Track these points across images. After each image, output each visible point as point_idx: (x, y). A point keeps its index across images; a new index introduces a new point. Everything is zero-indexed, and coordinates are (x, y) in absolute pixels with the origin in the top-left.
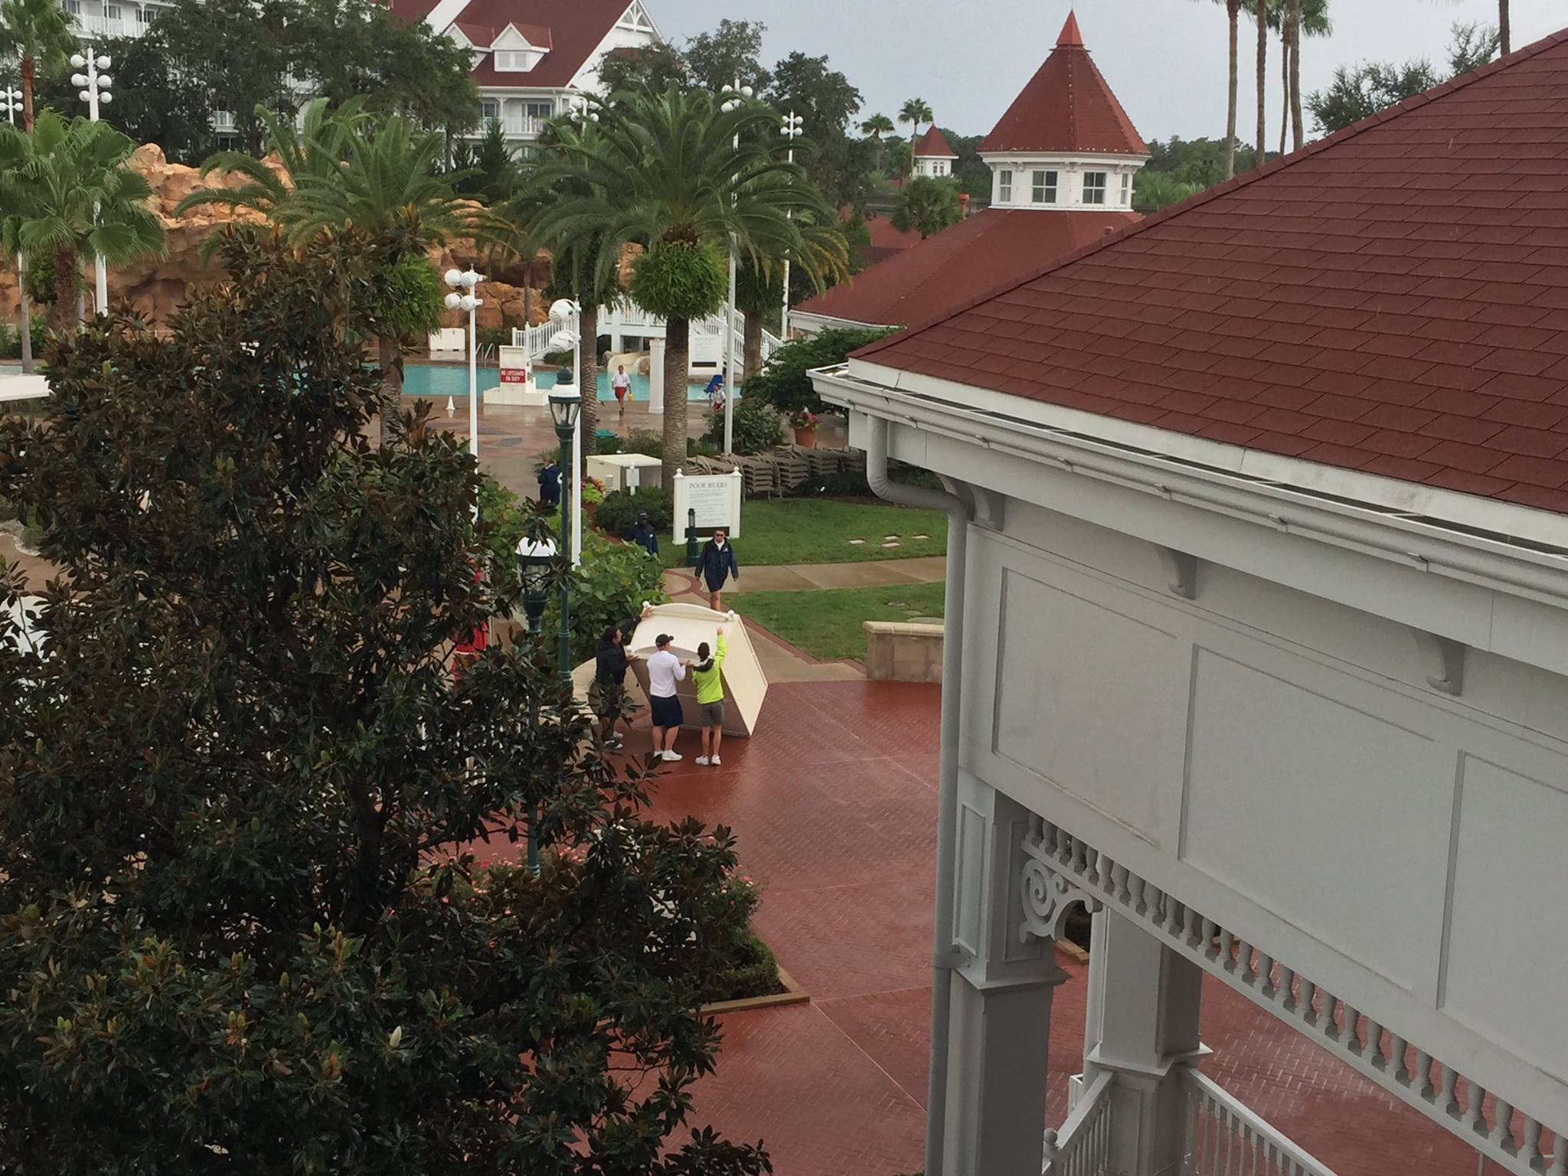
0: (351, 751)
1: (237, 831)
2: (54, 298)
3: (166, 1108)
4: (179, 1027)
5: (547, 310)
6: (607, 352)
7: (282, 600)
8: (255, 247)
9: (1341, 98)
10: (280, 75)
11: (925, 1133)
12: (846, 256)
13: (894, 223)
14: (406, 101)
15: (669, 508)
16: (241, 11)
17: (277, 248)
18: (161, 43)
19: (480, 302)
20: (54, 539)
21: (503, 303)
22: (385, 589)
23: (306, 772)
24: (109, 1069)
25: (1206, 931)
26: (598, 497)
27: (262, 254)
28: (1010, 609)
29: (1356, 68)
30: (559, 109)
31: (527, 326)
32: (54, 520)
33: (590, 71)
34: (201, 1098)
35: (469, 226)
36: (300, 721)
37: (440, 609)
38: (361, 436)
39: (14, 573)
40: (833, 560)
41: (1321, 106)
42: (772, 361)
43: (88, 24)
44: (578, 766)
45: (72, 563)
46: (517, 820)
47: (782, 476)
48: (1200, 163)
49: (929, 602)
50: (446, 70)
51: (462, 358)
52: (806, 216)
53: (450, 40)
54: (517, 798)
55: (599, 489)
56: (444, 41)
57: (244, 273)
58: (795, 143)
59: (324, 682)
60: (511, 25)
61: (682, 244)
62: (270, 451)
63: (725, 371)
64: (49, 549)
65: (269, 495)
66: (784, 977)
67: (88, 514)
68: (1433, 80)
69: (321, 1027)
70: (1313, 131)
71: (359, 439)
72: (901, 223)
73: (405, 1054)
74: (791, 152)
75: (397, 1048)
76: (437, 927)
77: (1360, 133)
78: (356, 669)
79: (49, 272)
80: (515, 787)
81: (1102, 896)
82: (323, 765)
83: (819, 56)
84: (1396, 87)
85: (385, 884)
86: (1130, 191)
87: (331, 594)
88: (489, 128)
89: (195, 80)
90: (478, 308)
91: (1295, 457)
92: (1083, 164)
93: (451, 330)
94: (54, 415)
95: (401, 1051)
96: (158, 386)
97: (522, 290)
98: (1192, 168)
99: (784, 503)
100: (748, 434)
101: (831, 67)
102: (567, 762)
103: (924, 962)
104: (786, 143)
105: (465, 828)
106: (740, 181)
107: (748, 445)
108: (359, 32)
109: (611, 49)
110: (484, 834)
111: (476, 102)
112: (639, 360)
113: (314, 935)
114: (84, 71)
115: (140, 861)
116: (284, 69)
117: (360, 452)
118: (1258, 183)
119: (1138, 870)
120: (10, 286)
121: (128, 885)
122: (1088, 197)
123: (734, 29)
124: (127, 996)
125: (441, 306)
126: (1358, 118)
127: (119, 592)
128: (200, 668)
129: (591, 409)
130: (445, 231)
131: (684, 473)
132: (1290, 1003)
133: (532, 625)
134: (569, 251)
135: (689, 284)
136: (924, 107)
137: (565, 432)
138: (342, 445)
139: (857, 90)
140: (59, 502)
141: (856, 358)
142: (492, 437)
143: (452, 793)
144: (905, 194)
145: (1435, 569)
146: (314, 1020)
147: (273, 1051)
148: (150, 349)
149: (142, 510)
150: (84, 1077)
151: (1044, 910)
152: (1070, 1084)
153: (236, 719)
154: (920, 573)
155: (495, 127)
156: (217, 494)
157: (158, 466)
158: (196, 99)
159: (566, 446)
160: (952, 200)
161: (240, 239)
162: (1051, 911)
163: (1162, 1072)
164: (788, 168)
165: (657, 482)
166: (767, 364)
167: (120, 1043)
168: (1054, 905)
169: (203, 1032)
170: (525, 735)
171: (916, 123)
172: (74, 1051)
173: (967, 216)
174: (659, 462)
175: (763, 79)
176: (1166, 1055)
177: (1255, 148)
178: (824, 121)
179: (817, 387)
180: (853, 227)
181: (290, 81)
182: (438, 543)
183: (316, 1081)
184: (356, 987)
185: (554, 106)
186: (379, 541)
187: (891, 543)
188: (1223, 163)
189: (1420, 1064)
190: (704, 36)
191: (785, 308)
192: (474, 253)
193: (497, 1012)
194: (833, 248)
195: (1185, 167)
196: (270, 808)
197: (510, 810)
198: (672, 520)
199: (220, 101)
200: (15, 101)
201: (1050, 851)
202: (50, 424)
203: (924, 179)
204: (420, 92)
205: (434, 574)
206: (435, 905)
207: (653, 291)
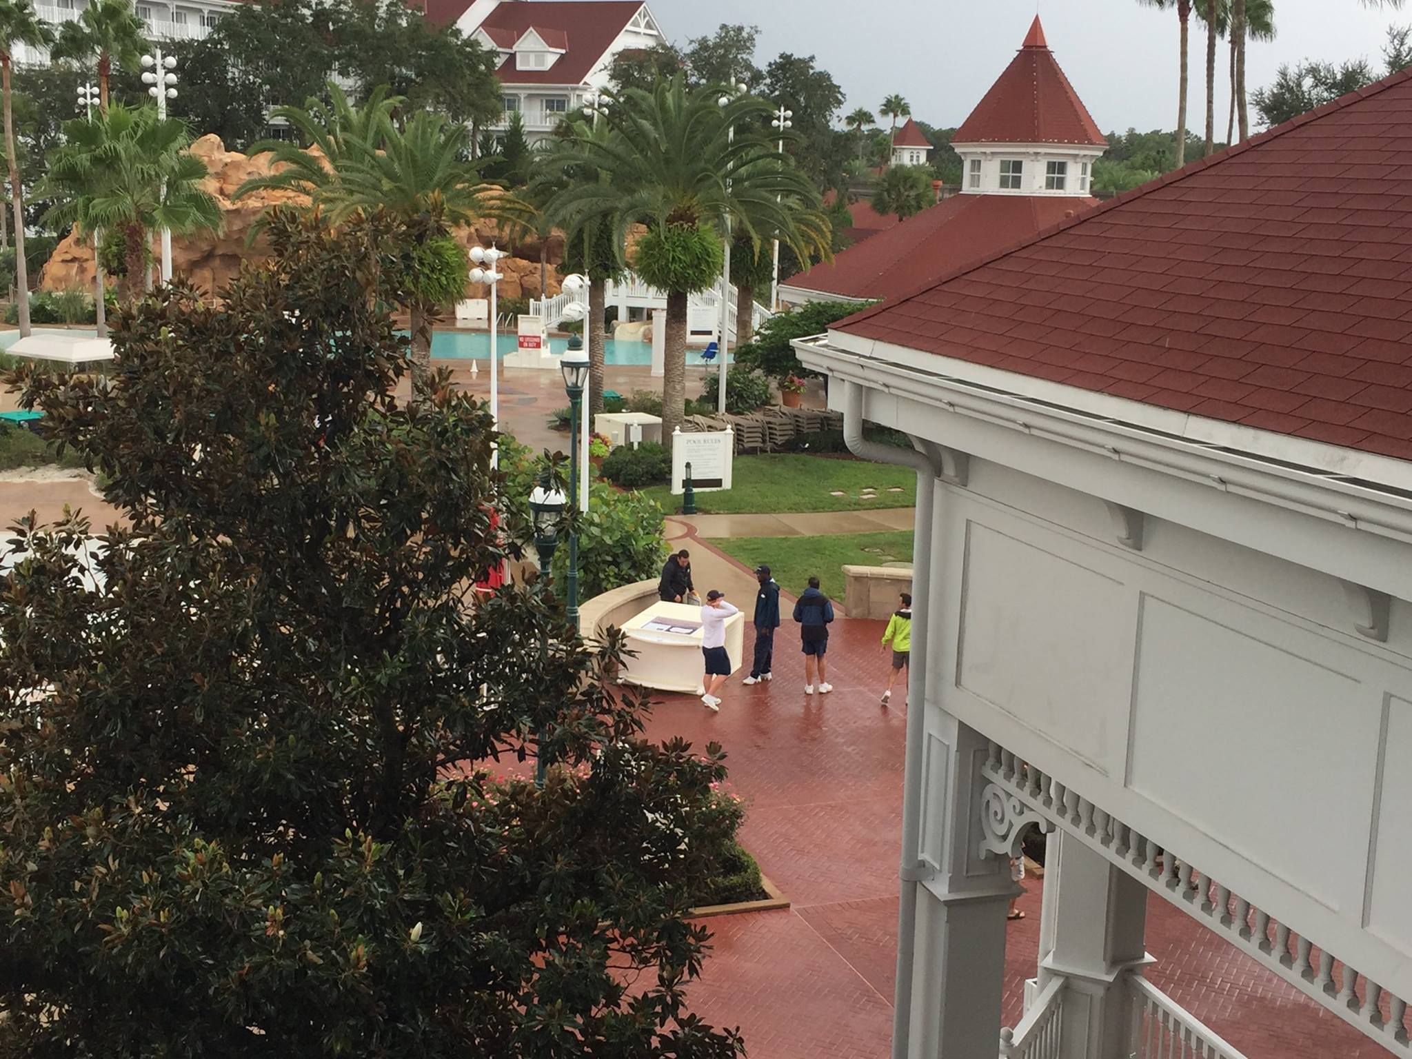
0: (378, 677)
1: (276, 748)
2: (124, 271)
3: (211, 992)
4: (224, 919)
5: (560, 282)
6: (614, 321)
7: (317, 542)
8: (297, 227)
9: (1283, 94)
10: (326, 74)
11: (893, 1029)
12: (829, 236)
13: (874, 207)
14: (438, 96)
15: (668, 461)
16: (292, 17)
17: (316, 228)
18: (222, 44)
19: (500, 276)
20: (116, 485)
21: (522, 277)
22: (409, 532)
23: (338, 695)
24: (162, 954)
25: (1150, 852)
26: (604, 451)
27: (303, 232)
28: (973, 558)
29: (1298, 66)
30: (574, 104)
31: (543, 297)
32: (117, 469)
33: (601, 70)
34: (242, 982)
35: (491, 208)
36: (332, 650)
37: (458, 550)
38: (389, 396)
39: (78, 519)
40: (815, 509)
41: (1264, 102)
42: (762, 331)
43: (157, 28)
44: (581, 694)
45: (134, 508)
46: (524, 740)
47: (770, 434)
48: (1154, 153)
49: (900, 548)
50: (474, 68)
51: (484, 325)
52: (793, 201)
53: (478, 43)
54: (526, 723)
55: (606, 444)
56: (472, 43)
57: (287, 250)
58: (785, 135)
59: (354, 616)
60: (531, 28)
61: (682, 225)
62: (308, 410)
63: (719, 338)
64: (112, 494)
65: (307, 448)
66: (767, 884)
67: (148, 463)
68: (1369, 79)
69: (350, 922)
70: (1257, 124)
71: (387, 400)
72: (880, 207)
73: (424, 948)
74: (781, 143)
75: (417, 943)
76: (453, 835)
77: (1299, 127)
78: (382, 604)
79: (121, 248)
80: (525, 713)
81: (1056, 819)
82: (353, 690)
83: (806, 56)
84: (1335, 85)
85: (407, 796)
86: (1089, 178)
87: (361, 536)
88: (511, 121)
89: (251, 77)
90: (498, 281)
91: (1234, 422)
92: (1046, 154)
93: (475, 300)
94: (118, 375)
95: (421, 945)
96: (209, 349)
97: (539, 265)
98: (1146, 158)
99: (772, 458)
100: (740, 396)
101: (818, 66)
102: (570, 690)
103: (894, 874)
104: (776, 135)
105: (478, 748)
106: (736, 168)
107: (740, 405)
108: (398, 33)
109: (620, 49)
110: (495, 754)
111: (500, 98)
112: (642, 329)
113: (346, 840)
114: (153, 69)
115: (190, 772)
116: (330, 68)
117: (388, 410)
118: (1202, 173)
119: (1087, 795)
120: (87, 260)
121: (180, 793)
122: (1050, 184)
123: (732, 33)
124: (178, 890)
125: (466, 281)
126: (1298, 112)
127: (173, 533)
128: (245, 602)
129: (599, 373)
130: (470, 213)
131: (682, 431)
132: (1227, 919)
133: (544, 565)
134: (581, 231)
135: (688, 261)
136: (902, 102)
137: (575, 393)
138: (372, 405)
139: (839, 87)
140: (121, 453)
141: (835, 329)
142: (511, 397)
143: (468, 715)
144: (884, 180)
145: (1362, 526)
146: (343, 915)
147: (307, 942)
148: (202, 317)
149: (194, 461)
150: (139, 962)
151: (1002, 830)
152: (1026, 986)
153: (275, 647)
154: (892, 522)
155: (516, 120)
156: (260, 446)
157: (209, 421)
158: (252, 95)
159: (576, 407)
160: (927, 186)
161: (284, 219)
162: (1009, 831)
163: (1110, 979)
164: (777, 156)
165: (658, 438)
166: (758, 333)
167: (171, 931)
168: (1011, 825)
169: (245, 924)
170: (533, 665)
171: (895, 116)
172: (130, 938)
173: (940, 200)
174: (659, 420)
175: (757, 77)
176: (1114, 962)
177: (1204, 138)
178: (811, 115)
179: (799, 355)
180: (836, 211)
181: (335, 78)
182: (457, 492)
183: (344, 971)
184: (381, 886)
185: (569, 101)
186: (405, 490)
187: (868, 495)
188: (1174, 152)
189: (1346, 978)
190: (705, 40)
191: (775, 283)
192: (496, 232)
193: (507, 911)
194: (818, 229)
195: (1139, 158)
196: (305, 726)
197: (519, 732)
198: (670, 472)
199: (274, 96)
200: (93, 96)
201: (1008, 777)
202: (115, 383)
203: (901, 167)
204: (450, 89)
205: (453, 520)
206: (452, 816)
207: (655, 267)
